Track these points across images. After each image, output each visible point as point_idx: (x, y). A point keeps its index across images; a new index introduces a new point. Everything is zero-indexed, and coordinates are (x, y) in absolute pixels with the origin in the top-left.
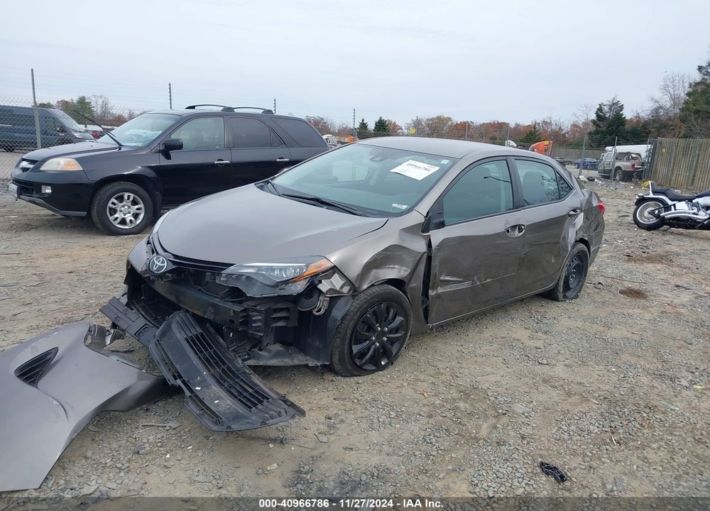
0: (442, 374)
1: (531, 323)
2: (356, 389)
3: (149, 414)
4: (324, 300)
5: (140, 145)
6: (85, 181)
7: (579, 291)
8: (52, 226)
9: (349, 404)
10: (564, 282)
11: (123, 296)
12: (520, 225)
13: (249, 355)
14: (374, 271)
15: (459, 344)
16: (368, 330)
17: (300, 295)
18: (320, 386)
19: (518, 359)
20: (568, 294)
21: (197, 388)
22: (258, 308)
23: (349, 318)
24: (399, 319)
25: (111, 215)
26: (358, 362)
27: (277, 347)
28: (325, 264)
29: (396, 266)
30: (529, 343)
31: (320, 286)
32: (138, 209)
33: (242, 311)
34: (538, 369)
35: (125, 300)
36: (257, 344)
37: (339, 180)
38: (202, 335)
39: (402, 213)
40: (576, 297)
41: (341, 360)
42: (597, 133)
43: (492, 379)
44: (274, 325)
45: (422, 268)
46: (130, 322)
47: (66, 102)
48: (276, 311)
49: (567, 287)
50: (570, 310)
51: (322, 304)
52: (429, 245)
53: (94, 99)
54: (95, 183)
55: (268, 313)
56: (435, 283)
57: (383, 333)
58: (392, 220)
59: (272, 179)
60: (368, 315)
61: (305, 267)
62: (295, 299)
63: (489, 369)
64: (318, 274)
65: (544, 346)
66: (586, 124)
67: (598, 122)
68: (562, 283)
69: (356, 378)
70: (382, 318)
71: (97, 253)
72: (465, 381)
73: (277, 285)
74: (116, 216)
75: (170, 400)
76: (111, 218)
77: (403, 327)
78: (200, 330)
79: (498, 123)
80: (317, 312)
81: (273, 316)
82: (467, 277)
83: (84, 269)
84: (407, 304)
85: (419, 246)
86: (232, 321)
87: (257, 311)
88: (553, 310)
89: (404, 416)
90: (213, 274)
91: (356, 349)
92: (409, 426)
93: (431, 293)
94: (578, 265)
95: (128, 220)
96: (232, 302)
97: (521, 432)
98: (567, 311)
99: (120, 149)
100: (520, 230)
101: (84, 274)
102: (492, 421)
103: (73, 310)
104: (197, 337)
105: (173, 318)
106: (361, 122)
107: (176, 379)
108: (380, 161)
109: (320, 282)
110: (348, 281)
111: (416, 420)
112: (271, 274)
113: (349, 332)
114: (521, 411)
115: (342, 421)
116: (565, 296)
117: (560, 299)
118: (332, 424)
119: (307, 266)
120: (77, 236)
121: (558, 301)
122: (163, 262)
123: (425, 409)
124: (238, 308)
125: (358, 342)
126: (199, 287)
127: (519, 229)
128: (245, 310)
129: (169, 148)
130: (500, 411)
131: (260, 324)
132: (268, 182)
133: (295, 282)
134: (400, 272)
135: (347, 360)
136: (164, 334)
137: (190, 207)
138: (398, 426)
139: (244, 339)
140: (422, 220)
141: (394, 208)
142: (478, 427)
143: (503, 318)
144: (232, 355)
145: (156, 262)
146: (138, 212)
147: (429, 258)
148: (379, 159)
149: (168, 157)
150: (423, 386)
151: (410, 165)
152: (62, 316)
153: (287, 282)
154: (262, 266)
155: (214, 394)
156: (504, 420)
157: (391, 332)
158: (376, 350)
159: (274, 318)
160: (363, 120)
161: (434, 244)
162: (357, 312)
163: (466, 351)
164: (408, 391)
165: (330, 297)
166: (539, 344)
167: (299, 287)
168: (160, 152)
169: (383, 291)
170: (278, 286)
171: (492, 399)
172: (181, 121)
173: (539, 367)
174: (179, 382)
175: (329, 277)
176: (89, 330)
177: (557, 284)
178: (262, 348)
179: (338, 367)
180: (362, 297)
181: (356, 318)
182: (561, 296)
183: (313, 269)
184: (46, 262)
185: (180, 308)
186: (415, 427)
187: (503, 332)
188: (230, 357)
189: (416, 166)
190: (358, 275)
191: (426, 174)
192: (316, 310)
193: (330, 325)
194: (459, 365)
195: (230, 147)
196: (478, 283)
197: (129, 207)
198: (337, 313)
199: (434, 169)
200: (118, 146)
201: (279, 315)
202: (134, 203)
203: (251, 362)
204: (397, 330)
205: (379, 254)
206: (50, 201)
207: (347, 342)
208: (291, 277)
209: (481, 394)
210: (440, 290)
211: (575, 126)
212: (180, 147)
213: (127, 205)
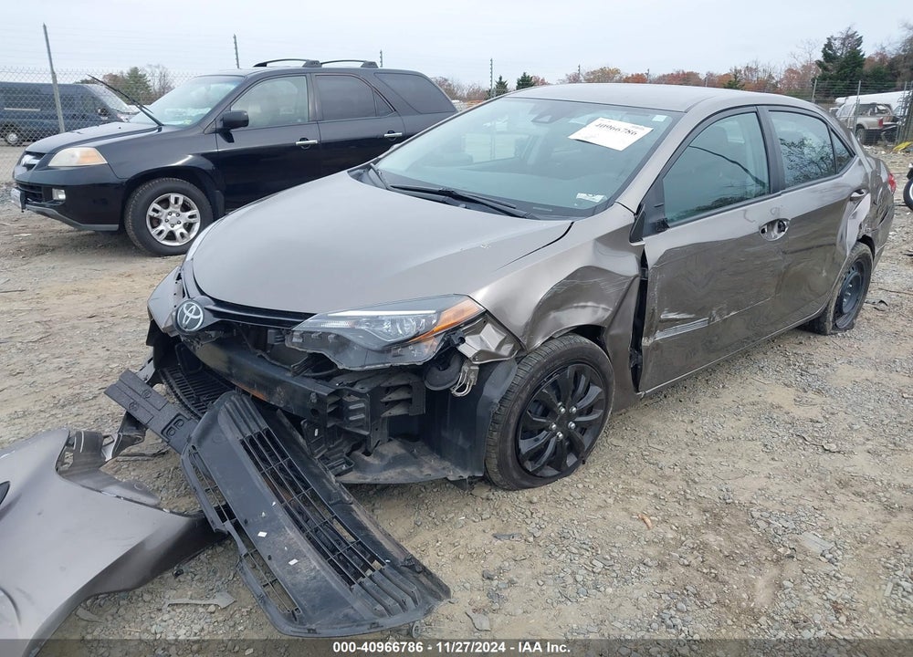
0: (668, 478)
1: (792, 376)
2: (529, 514)
3: (182, 579)
4: (470, 371)
5: (188, 122)
6: (112, 179)
7: (856, 317)
8: (76, 247)
9: (521, 546)
10: (836, 305)
11: (149, 362)
12: (781, 221)
13: (348, 463)
14: (553, 315)
15: (686, 419)
16: (544, 415)
17: (428, 365)
18: (468, 510)
19: (787, 444)
20: (839, 322)
21: (262, 534)
22: (357, 388)
23: (512, 397)
24: (595, 391)
25: (153, 227)
26: (529, 466)
27: (394, 448)
28: (469, 308)
29: (589, 304)
30: (798, 412)
31: (462, 348)
32: (191, 217)
33: (330, 395)
34: (824, 459)
35: (150, 370)
36: (361, 444)
37: (475, 161)
38: (268, 433)
39: (595, 210)
40: (851, 326)
41: (502, 465)
42: (823, 78)
43: (753, 483)
44: (387, 414)
45: (632, 301)
46: (154, 412)
47: (116, 76)
48: (389, 390)
49: (839, 312)
50: (848, 349)
51: (468, 375)
52: (643, 262)
53: (149, 70)
54: (127, 182)
55: (375, 395)
56: (651, 326)
57: (570, 417)
58: (580, 223)
59: (375, 163)
60: (544, 391)
61: (435, 316)
62: (419, 371)
63: (742, 464)
64: (459, 327)
65: (824, 417)
66: (806, 68)
67: (826, 64)
68: (833, 306)
69: (527, 493)
70: (565, 391)
71: (132, 284)
72: (709, 492)
73: (388, 349)
74: (160, 228)
75: (220, 549)
76: (154, 232)
77: (602, 403)
78: (265, 426)
79: (684, 74)
80: (458, 391)
81: (385, 399)
82: (700, 312)
83: (111, 310)
84: (608, 365)
85: (627, 266)
86: (314, 411)
87: (357, 394)
88: (821, 349)
89: (617, 567)
90: (280, 332)
91: (526, 446)
92: (629, 588)
93: (646, 342)
94: (856, 277)
95: (178, 234)
96: (314, 378)
97: (830, 596)
98: (841, 352)
99: (160, 130)
100: (781, 228)
101: (110, 319)
102: (771, 571)
103: (82, 382)
104: (260, 437)
105: (220, 404)
106: (498, 80)
107: (224, 520)
108: (551, 121)
109: (463, 340)
110: (511, 336)
111: (640, 576)
112: (378, 329)
113: (513, 421)
114: (816, 549)
115: (511, 583)
116: (835, 327)
117: (828, 332)
118: (495, 589)
119: (439, 313)
120: (109, 259)
121: (825, 334)
122: (197, 313)
123: (652, 551)
124: (324, 390)
125: (529, 433)
126: (260, 353)
127: (779, 227)
128: (336, 393)
129: (230, 125)
130: (781, 550)
131: (363, 416)
132: (369, 167)
133: (418, 342)
134: (595, 312)
135: (511, 466)
136: (205, 433)
137: (244, 214)
138: (610, 590)
139: (339, 436)
140: (630, 219)
141: (581, 201)
142: (749, 585)
143: (746, 368)
144: (320, 465)
145: (187, 313)
146: (192, 220)
147: (644, 286)
148: (547, 119)
149: (230, 139)
150: (641, 503)
151: (601, 126)
152: (65, 392)
153: (404, 343)
154: (362, 317)
155: (289, 546)
156: (792, 568)
157: (580, 413)
158: (559, 444)
159: (387, 403)
160: (501, 78)
161: (651, 261)
162: (526, 386)
163: (700, 432)
164: (616, 515)
165: (480, 366)
166: (814, 413)
167: (427, 350)
168: (216, 131)
169: (569, 347)
170: (389, 351)
171: (762, 524)
172: (246, 85)
173: (826, 456)
174: (228, 526)
175: (477, 331)
176: (67, 444)
177: (826, 309)
178: (370, 450)
179: (496, 478)
180: (534, 360)
181: (524, 396)
182: (829, 326)
183: (449, 318)
184: (58, 302)
185: (233, 387)
186: (640, 591)
187: (751, 394)
188: (316, 471)
189: (611, 128)
190: (527, 324)
191: (631, 140)
192: (457, 387)
193: (480, 411)
194: (692, 459)
195: (317, 120)
196: (718, 319)
197: (178, 215)
198: (493, 391)
199: (643, 131)
200: (156, 126)
201: (394, 396)
202: (185, 208)
203: (352, 478)
204: (589, 410)
205: (561, 284)
206: (65, 211)
207: (511, 436)
208: (412, 334)
209: (741, 514)
210: (659, 336)
211: (790, 71)
212: (245, 123)
213: (174, 212)
